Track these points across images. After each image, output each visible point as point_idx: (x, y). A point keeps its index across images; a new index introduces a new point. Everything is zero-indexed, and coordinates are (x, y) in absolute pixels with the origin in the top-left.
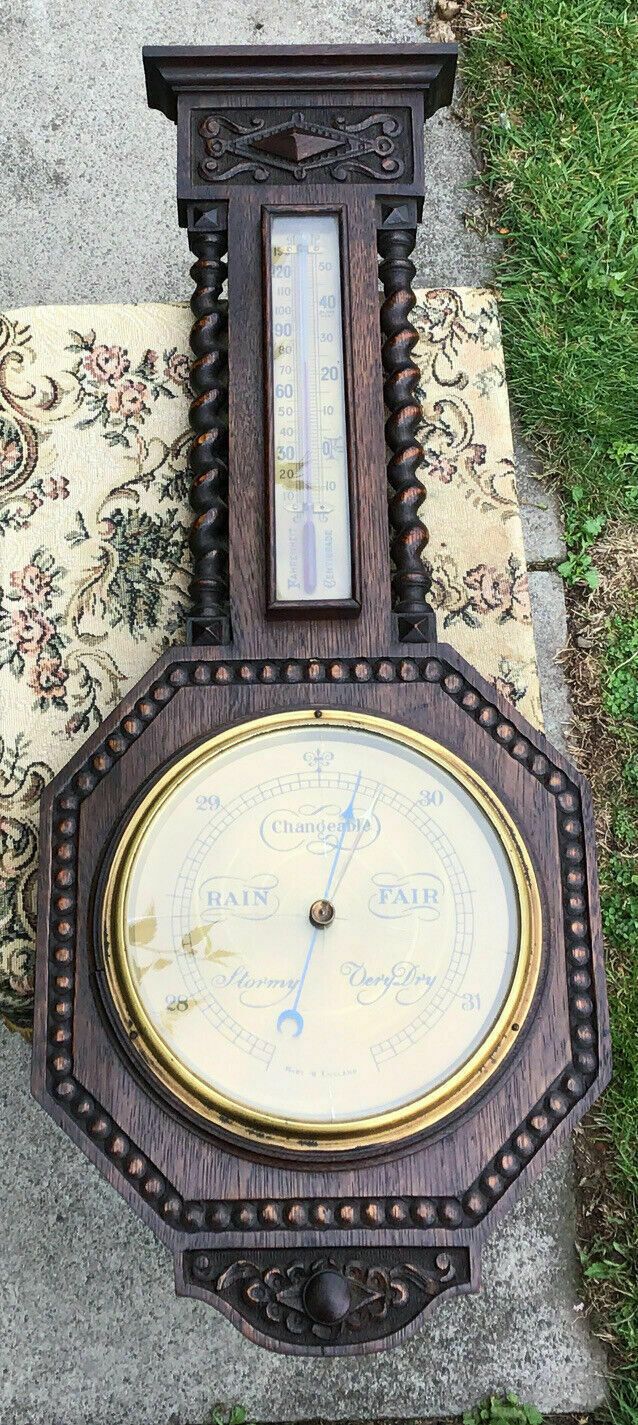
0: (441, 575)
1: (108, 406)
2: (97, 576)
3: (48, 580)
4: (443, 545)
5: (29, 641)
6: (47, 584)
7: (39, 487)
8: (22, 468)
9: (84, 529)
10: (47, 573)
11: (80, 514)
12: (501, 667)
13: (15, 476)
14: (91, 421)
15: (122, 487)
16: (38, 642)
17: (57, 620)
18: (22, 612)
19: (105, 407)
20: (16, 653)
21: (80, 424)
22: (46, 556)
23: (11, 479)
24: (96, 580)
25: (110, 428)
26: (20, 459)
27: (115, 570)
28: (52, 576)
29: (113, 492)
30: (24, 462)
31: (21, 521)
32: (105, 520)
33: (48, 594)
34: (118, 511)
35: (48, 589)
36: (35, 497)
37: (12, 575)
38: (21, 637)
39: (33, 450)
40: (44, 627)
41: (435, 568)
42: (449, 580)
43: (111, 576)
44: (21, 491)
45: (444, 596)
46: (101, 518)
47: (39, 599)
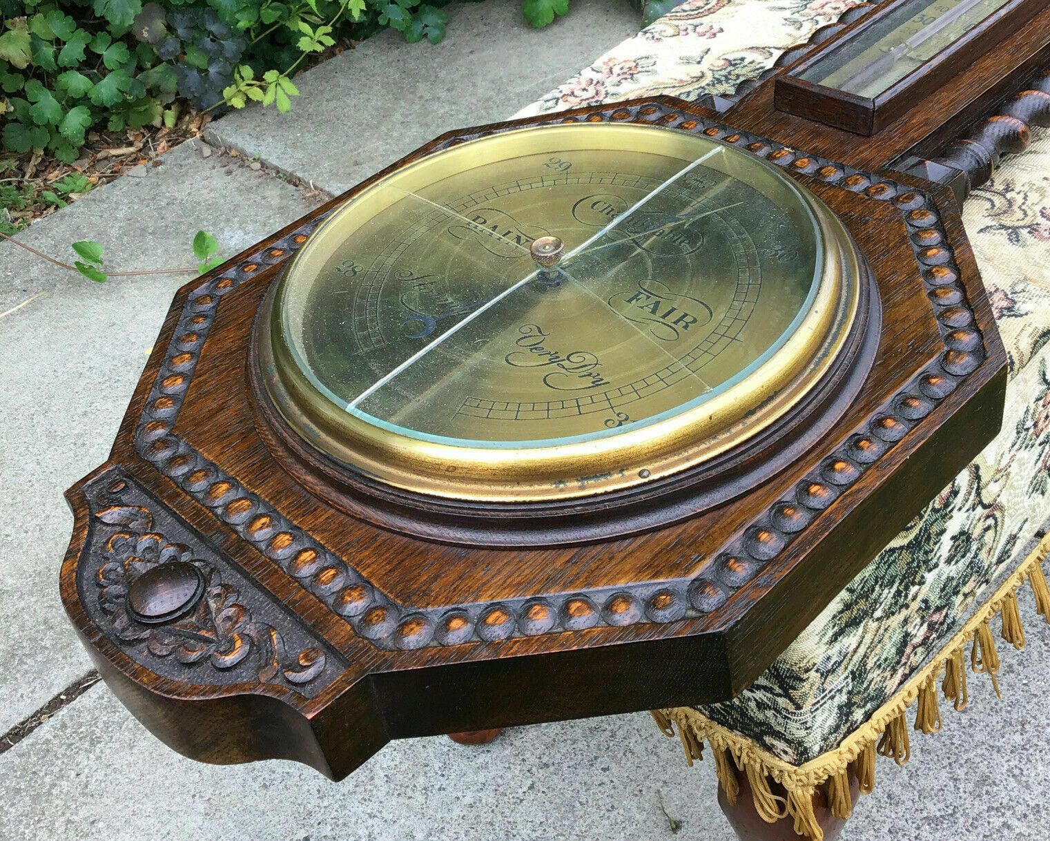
0: (1019, 199)
1: (808, 6)
2: (677, 85)
3: (635, 72)
4: (1045, 179)
5: (576, 97)
6: (632, 74)
7: (696, 26)
8: (696, 12)
9: (702, 58)
10: (639, 69)
11: (709, 50)
12: (1015, 284)
13: (686, 14)
14: (785, 8)
15: (764, 48)
16: (582, 100)
17: (613, 95)
18: (592, 80)
19: (806, 5)
20: (558, 99)
21: (774, 7)
22: (651, 61)
23: (678, 14)
24: (674, 87)
25: (796, 16)
26: (699, 8)
27: (696, 87)
28: (640, 72)
29: (752, 48)
30: (701, 11)
31: (657, 36)
32: (726, 59)
33: (626, 79)
34: (743, 59)
35: (629, 77)
36: (686, 30)
37: (610, 60)
38: (573, 93)
39: (716, 8)
40: (597, 93)
41: (1017, 190)
42: (1024, 204)
43: (690, 89)
44: (677, 23)
45: (1005, 212)
46: (724, 57)
47: (614, 79)
